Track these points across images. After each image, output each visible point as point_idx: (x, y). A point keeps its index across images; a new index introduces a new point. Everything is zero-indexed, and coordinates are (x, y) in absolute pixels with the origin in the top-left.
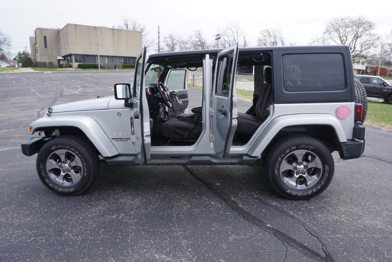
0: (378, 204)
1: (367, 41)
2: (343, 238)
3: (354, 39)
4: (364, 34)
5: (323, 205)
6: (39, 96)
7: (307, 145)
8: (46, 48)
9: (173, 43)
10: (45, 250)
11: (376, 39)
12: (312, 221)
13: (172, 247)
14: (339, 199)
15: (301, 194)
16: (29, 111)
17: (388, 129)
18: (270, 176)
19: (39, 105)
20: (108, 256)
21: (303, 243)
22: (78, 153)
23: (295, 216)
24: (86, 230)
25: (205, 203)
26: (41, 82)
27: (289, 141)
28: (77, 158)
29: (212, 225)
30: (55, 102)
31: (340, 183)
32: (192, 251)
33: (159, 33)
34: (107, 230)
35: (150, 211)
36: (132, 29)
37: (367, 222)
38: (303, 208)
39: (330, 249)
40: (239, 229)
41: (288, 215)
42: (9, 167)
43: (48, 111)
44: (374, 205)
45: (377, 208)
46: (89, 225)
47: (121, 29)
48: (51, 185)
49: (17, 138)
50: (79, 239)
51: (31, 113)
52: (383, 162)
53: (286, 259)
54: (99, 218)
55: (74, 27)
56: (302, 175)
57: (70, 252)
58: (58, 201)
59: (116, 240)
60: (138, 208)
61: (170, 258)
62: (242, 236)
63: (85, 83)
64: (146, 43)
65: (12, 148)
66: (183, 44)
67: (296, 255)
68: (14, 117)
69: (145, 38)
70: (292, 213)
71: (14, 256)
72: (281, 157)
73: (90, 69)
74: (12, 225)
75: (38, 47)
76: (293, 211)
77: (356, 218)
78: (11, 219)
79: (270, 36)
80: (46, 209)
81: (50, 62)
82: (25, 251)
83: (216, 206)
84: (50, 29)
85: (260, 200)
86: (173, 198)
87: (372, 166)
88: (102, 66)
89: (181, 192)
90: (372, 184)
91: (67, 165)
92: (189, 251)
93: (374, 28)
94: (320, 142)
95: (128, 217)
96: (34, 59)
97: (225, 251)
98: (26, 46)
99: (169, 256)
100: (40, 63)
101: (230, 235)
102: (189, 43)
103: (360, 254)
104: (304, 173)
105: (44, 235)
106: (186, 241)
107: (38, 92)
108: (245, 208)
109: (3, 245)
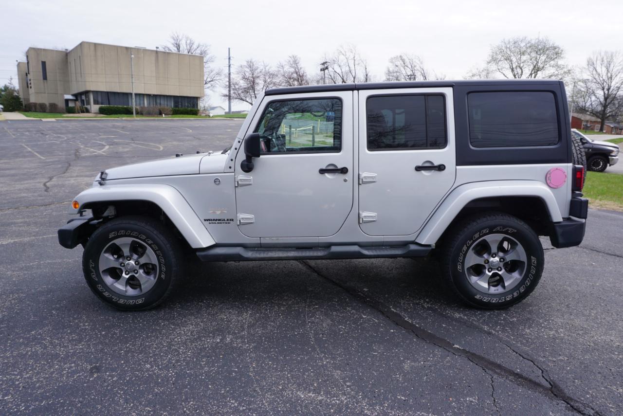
0: (608, 313)
1: (551, 76)
2: (569, 361)
3: (533, 72)
4: (548, 65)
5: (529, 316)
6: (41, 159)
7: (504, 227)
8: (45, 81)
9: (254, 76)
10: (122, 392)
11: (566, 72)
12: (520, 339)
13: (320, 380)
14: (550, 308)
15: (497, 300)
16: (29, 181)
17: (598, 206)
18: (451, 274)
19: (44, 172)
20: (225, 397)
21: (514, 369)
22: (152, 242)
23: (491, 332)
24: (177, 361)
25: (354, 317)
26: (40, 135)
27: (479, 221)
28: (149, 250)
29: (373, 348)
30: (68, 167)
31: (546, 285)
32: (353, 386)
33: (229, 58)
34: (213, 359)
35: (271, 331)
36: (186, 52)
37: (597, 338)
38: (501, 320)
39: (555, 377)
40: (414, 353)
41: (481, 331)
42: (22, 269)
43: (101, 178)
44: (602, 314)
45: (608, 319)
46: (181, 353)
47: (168, 51)
48: (106, 294)
49: (20, 225)
50: (171, 373)
51: (34, 184)
52: (600, 254)
53: (494, 392)
54: (194, 342)
55: (92, 48)
56: (497, 271)
57: (163, 393)
58: (119, 319)
59: (230, 373)
60: (251, 326)
61: (322, 396)
62: (422, 363)
63: (114, 138)
64: (209, 75)
65: (16, 240)
66: (269, 78)
67: (507, 386)
68: (4, 191)
69: (208, 67)
70: (486, 328)
71: (75, 401)
72: (466, 245)
73: (119, 115)
74: (57, 356)
75: (32, 79)
76: (488, 325)
77: (581, 332)
78: (51, 348)
79: (405, 66)
80: (104, 331)
81: (52, 103)
82: (90, 394)
83: (370, 321)
84: (52, 51)
85: (434, 311)
86: (301, 310)
87: (587, 260)
88: (139, 111)
89: (311, 302)
90: (593, 285)
91: (132, 262)
92: (348, 386)
93: (562, 56)
94: (523, 223)
95: (239, 341)
96: (24, 99)
97: (402, 384)
98: (11, 77)
99: (319, 393)
100: (35, 104)
101: (403, 361)
102: (279, 76)
103: (598, 381)
104: (499, 269)
105: (113, 370)
106: (339, 372)
107: (37, 152)
108: (416, 323)
109: (51, 385)
